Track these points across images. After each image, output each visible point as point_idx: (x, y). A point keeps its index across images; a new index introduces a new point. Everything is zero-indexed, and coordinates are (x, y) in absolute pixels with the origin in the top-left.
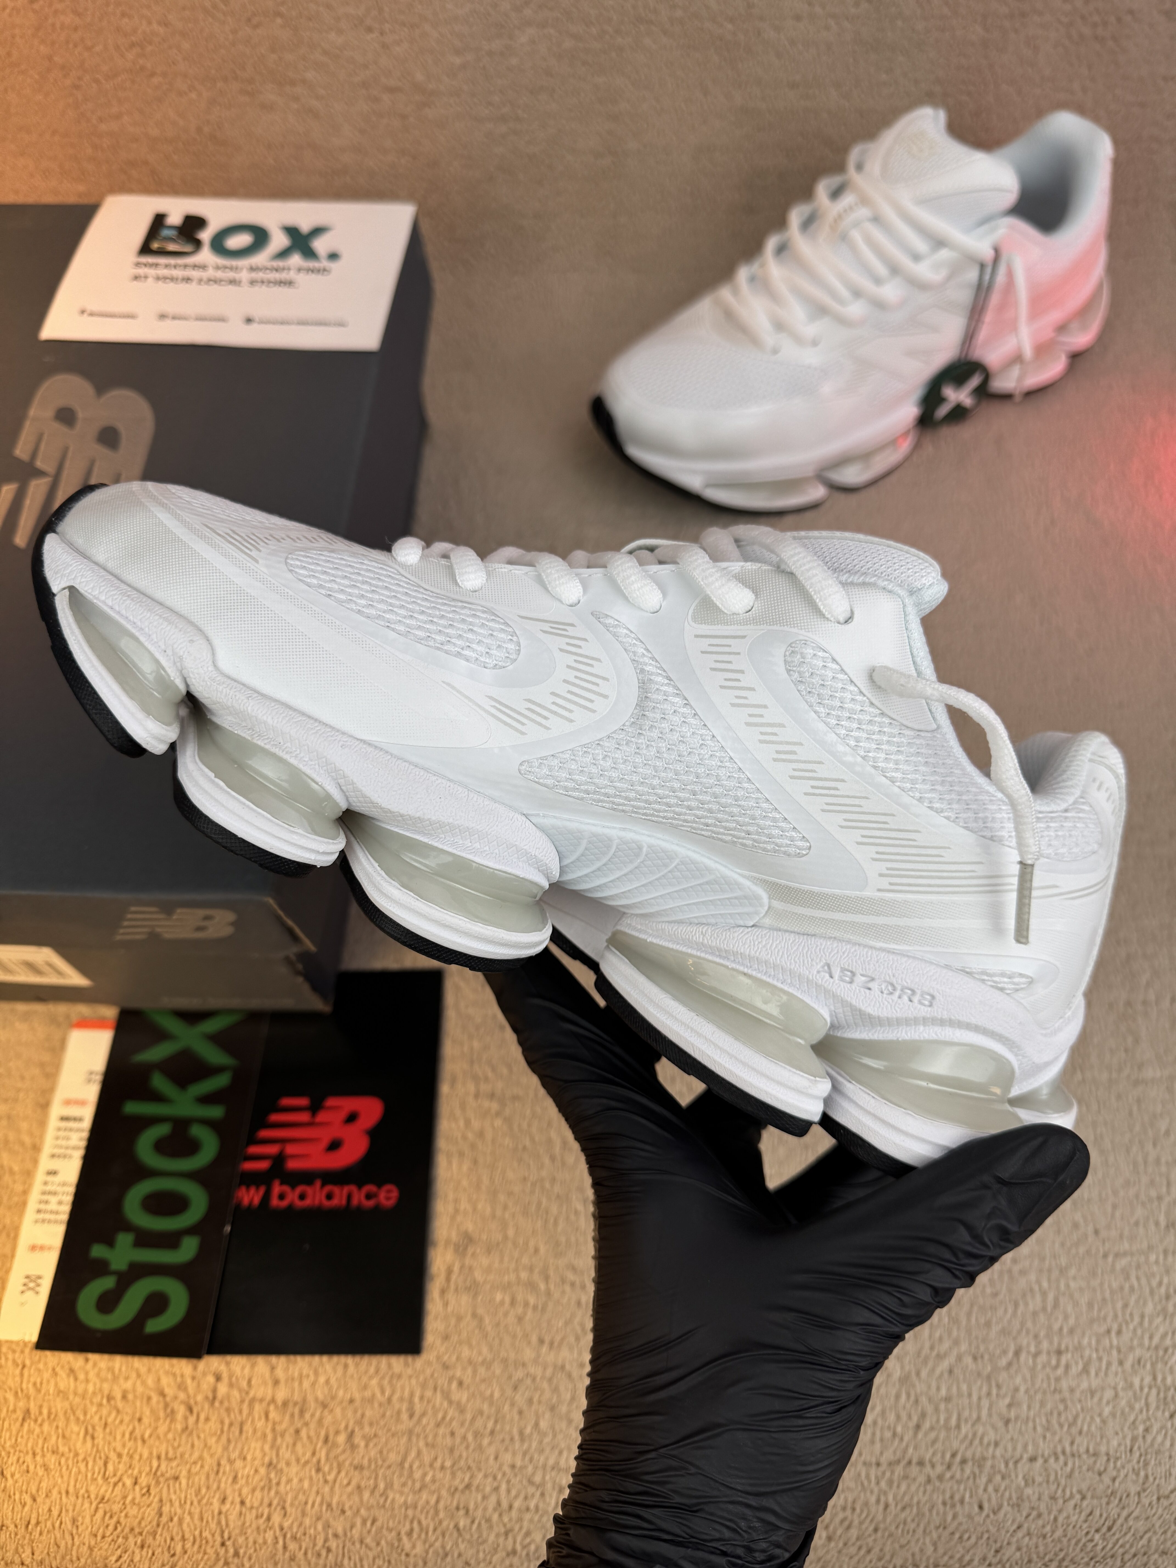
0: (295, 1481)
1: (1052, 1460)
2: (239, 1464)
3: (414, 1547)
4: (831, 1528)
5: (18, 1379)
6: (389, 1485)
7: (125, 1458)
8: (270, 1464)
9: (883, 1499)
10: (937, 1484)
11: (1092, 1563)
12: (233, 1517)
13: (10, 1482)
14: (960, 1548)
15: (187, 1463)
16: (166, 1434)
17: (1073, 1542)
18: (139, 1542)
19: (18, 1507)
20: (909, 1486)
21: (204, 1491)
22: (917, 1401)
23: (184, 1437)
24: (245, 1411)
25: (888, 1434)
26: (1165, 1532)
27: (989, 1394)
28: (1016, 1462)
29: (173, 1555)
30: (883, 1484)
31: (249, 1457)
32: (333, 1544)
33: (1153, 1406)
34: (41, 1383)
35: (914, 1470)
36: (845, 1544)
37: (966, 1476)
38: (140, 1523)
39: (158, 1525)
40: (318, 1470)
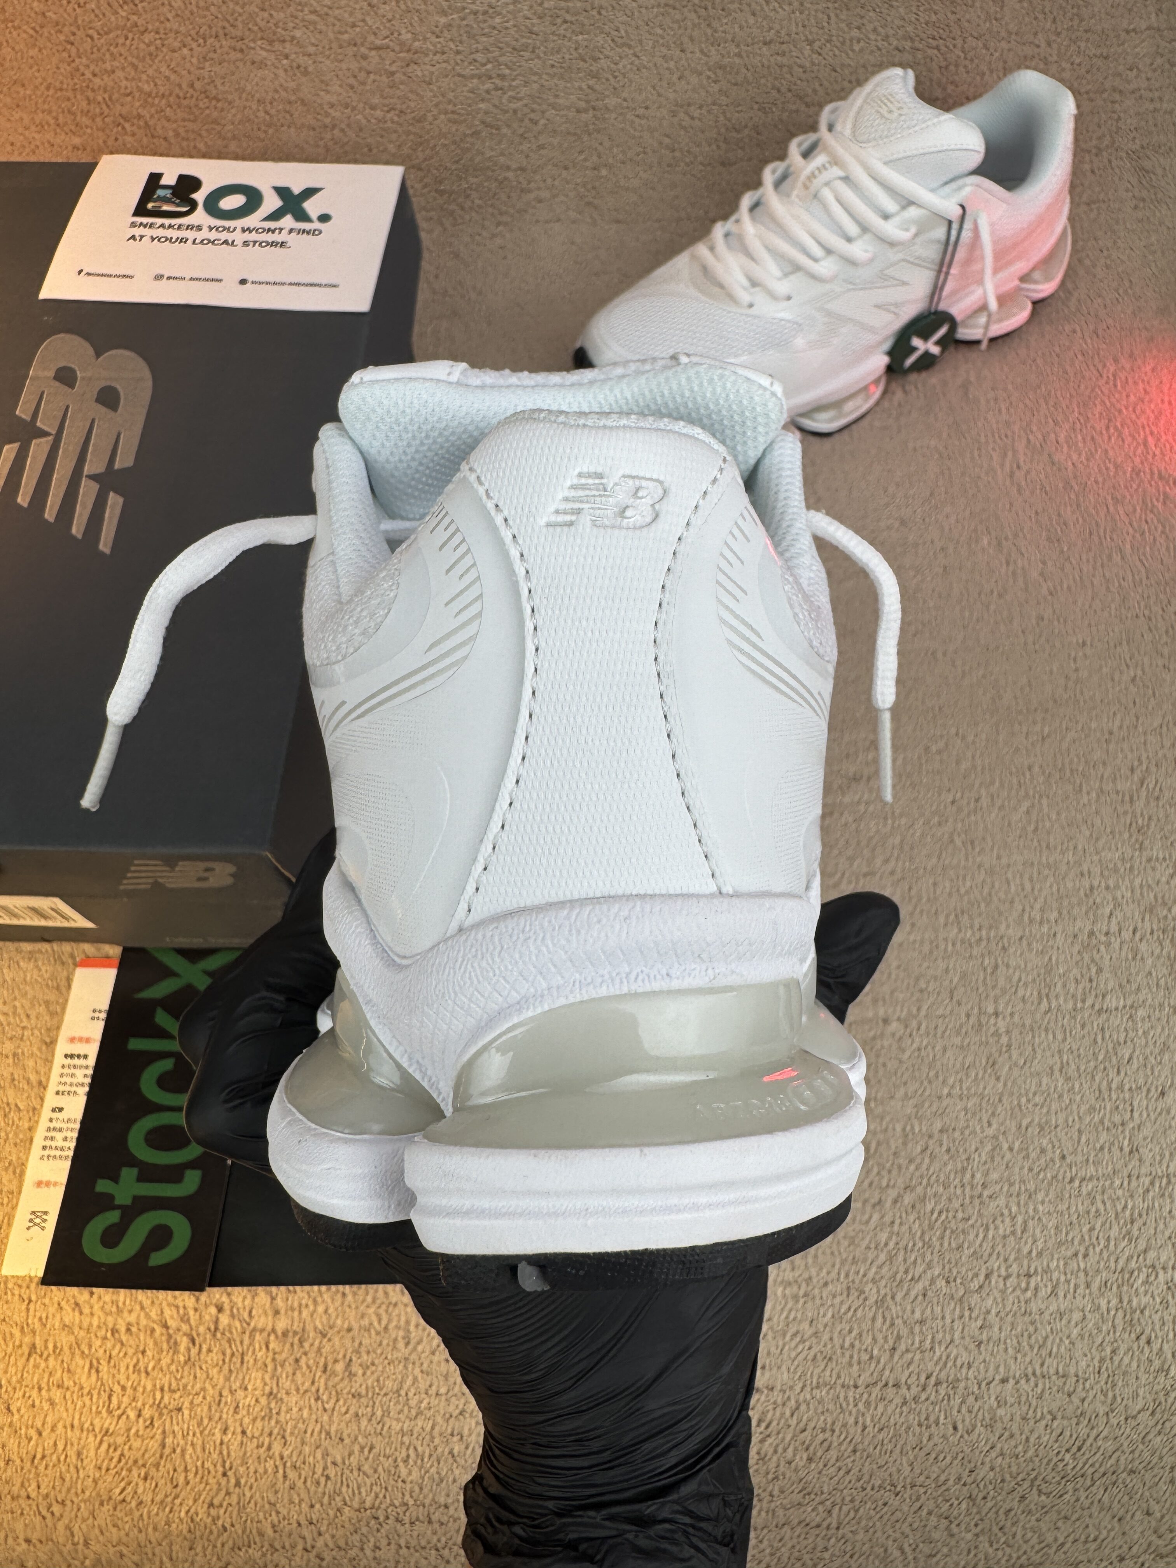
0: (295, 1410)
1: (1023, 1381)
2: (240, 1394)
3: (410, 1473)
4: (812, 1449)
5: (24, 1314)
6: (386, 1413)
7: (129, 1391)
8: (271, 1393)
9: (861, 1419)
10: (914, 1406)
11: (1063, 1482)
12: (234, 1447)
13: (16, 1417)
14: (935, 1468)
15: (189, 1394)
16: (169, 1366)
17: (1045, 1461)
18: (143, 1474)
19: (24, 1442)
20: (886, 1407)
21: (206, 1421)
22: (892, 1325)
23: (186, 1368)
24: (246, 1342)
25: (865, 1357)
26: (1132, 1452)
27: (961, 1317)
28: (988, 1384)
29: (176, 1486)
30: (861, 1406)
31: (250, 1387)
32: (331, 1471)
33: (1120, 1328)
34: (47, 1318)
35: (890, 1392)
36: (825, 1466)
37: (941, 1397)
38: (143, 1455)
39: (161, 1457)
40: (317, 1399)
